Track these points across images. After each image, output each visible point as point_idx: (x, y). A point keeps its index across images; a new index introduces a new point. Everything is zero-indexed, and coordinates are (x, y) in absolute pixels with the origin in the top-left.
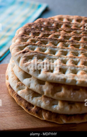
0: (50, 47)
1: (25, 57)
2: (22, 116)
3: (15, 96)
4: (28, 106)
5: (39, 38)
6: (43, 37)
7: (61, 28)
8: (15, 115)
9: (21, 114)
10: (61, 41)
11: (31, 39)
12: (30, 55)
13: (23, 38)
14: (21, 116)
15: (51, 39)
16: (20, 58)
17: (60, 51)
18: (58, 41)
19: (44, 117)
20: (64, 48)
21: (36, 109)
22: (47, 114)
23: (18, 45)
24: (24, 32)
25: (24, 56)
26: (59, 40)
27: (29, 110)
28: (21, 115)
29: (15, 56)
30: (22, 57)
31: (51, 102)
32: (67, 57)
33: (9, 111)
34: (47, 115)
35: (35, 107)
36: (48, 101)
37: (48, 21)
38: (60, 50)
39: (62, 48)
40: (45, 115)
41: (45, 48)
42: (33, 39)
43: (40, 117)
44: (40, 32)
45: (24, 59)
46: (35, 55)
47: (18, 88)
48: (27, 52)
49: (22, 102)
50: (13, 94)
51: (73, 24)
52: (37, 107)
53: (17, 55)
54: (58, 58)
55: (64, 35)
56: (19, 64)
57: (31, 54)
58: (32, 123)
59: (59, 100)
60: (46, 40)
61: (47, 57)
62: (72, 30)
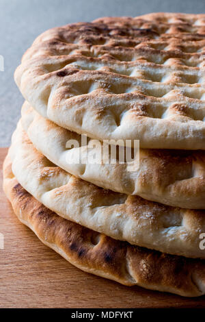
0: (143, 66)
1: (65, 84)
2: (57, 276)
3: (34, 217)
4: (78, 240)
5: (104, 48)
6: (117, 47)
7: (168, 34)
8: (31, 275)
9: (52, 272)
10: (171, 55)
11: (80, 50)
12: (81, 80)
13: (55, 50)
14: (55, 278)
15: (141, 50)
16: (49, 89)
17: (175, 74)
18: (164, 56)
19: (132, 272)
20: (186, 69)
21: (106, 247)
22: (143, 262)
23: (41, 60)
24: (57, 37)
25: (64, 81)
26: (165, 53)
27: (81, 255)
28: (52, 275)
29: (34, 85)
30: (55, 86)
31: (157, 216)
32: (199, 86)
33: (12, 263)
34: (144, 266)
35: (101, 240)
36: (147, 214)
37: (127, 20)
38: (174, 72)
39: (179, 69)
40: (136, 265)
41: (128, 67)
42: (87, 50)
43: (121, 276)
44: (105, 38)
45: (63, 88)
46: (98, 79)
47: (45, 183)
48: (72, 73)
49: (56, 232)
50: (27, 211)
51: (199, 27)
52: (108, 239)
53: (38, 82)
54: (173, 89)
55: (179, 44)
56: (46, 109)
57: (85, 78)
58: (92, 297)
59: (185, 210)
60: (127, 52)
61: (135, 85)
62: (201, 38)
